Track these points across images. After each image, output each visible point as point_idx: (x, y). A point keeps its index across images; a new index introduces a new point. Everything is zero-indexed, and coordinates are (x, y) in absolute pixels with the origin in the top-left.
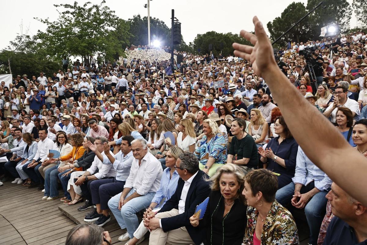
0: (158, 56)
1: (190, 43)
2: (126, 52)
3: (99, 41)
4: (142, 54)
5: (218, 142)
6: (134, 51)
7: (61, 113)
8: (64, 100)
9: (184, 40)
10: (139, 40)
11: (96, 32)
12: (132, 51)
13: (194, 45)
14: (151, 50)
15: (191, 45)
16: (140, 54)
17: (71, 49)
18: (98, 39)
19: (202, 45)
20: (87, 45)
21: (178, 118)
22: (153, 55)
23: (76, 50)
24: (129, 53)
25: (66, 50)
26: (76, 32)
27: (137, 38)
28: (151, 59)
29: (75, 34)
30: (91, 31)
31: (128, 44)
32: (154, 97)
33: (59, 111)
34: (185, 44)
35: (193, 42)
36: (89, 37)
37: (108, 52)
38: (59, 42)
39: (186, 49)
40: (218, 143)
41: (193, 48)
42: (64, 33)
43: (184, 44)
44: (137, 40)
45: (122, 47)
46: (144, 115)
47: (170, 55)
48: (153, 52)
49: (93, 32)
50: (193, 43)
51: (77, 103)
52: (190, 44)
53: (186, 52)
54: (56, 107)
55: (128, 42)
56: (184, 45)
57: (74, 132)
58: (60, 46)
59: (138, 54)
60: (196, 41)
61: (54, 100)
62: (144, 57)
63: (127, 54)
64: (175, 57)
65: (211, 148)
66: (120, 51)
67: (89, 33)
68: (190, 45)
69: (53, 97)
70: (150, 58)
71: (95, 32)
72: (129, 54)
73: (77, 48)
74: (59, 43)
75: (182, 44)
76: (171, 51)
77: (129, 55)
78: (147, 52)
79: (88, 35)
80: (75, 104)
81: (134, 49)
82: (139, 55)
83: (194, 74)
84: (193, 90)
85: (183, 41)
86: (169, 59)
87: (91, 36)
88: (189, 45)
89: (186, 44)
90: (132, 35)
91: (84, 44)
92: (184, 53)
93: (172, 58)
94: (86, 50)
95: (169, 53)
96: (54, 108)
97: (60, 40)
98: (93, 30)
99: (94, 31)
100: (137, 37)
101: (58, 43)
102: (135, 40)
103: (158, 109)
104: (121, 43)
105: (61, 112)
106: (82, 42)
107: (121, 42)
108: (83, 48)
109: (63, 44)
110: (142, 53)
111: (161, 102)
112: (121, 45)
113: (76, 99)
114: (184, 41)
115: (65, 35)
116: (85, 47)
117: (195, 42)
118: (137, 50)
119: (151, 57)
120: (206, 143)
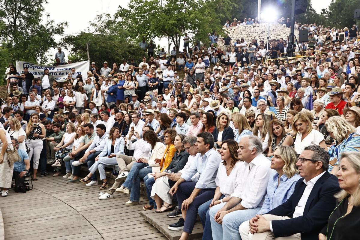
0: (271, 33)
1: (323, 10)
2: (226, 29)
3: (192, 16)
4: (248, 31)
6: (236, 27)
9: (312, 6)
10: (244, 12)
11: (187, 4)
12: (234, 28)
13: (330, 13)
14: (261, 24)
15: (324, 13)
16: (245, 31)
17: (156, 28)
18: (190, 13)
19: (343, 11)
20: (176, 22)
21: (292, 118)
22: (263, 32)
23: (162, 29)
24: (230, 30)
25: (151, 30)
26: (163, 6)
27: (242, 9)
28: (261, 37)
29: (161, 8)
30: (182, 3)
31: (229, 18)
34: (315, 12)
35: (328, 8)
36: (179, 12)
37: (203, 30)
38: (142, 19)
39: (316, 20)
41: (327, 18)
42: (148, 8)
43: (313, 12)
44: (242, 11)
45: (220, 23)
47: (288, 30)
48: (263, 28)
49: (183, 4)
50: (328, 10)
51: (162, 96)
52: (322, 12)
53: (314, 24)
54: (137, 100)
55: (228, 15)
56: (313, 14)
58: (143, 26)
59: (242, 31)
60: (332, 7)
62: (250, 36)
63: (227, 32)
64: (297, 33)
66: (217, 28)
67: (179, 7)
68: (322, 14)
70: (259, 37)
71: (186, 4)
72: (230, 32)
73: (164, 26)
74: (142, 21)
75: (310, 13)
76: (290, 25)
77: (229, 33)
78: (255, 28)
79: (178, 8)
80: (160, 97)
81: (236, 25)
82: (244, 33)
83: (325, 56)
84: (322, 79)
85: (311, 7)
86: (287, 37)
87: (181, 10)
88: (320, 14)
89: (316, 12)
90: (236, 5)
91: (172, 22)
92: (311, 26)
93: (292, 34)
94: (175, 28)
95: (288, 28)
96: (134, 101)
97: (143, 17)
98: (183, 2)
99: (185, 3)
100: (241, 7)
101: (141, 20)
102: (239, 11)
104: (219, 17)
106: (170, 19)
107: (219, 16)
108: (170, 27)
109: (147, 22)
110: (248, 30)
112: (219, 20)
113: (161, 92)
114: (313, 8)
115: (150, 10)
116: (173, 25)
117: (330, 8)
118: (241, 26)
119: (261, 35)
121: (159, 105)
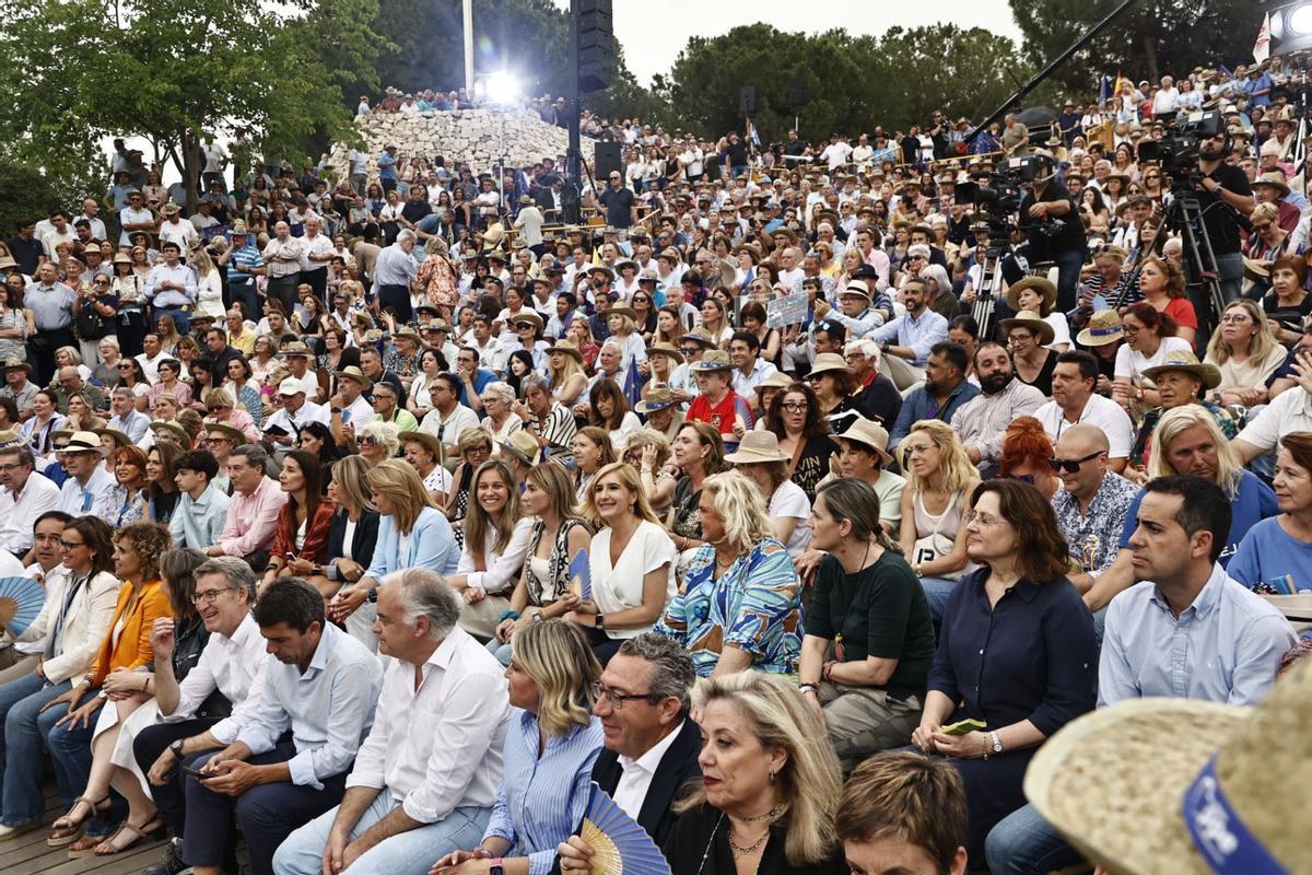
0: (511, 142)
1: (658, 78)
2: (363, 121)
3: (235, 72)
4: (436, 133)
5: (762, 578)
6: (399, 116)
7: (56, 415)
8: (70, 349)
9: (626, 64)
10: (421, 65)
11: (219, 27)
12: (391, 118)
13: (675, 88)
14: (477, 112)
15: (661, 86)
16: (427, 129)
17: (98, 106)
18: (229, 60)
19: (710, 87)
20: (178, 88)
21: (590, 453)
22: (486, 138)
23: (123, 109)
24: (376, 126)
25: (77, 113)
26: (124, 25)
27: (414, 56)
28: (478, 154)
29: (117, 33)
30: (197, 20)
31: (372, 86)
32: (492, 339)
33: (48, 404)
34: (634, 83)
35: (670, 73)
36: (189, 52)
37: (279, 123)
38: (39, 68)
39: (636, 105)
40: (761, 583)
41: (669, 101)
42: (61, 27)
43: (629, 82)
44: (414, 62)
45: (342, 101)
46: (441, 430)
47: (562, 136)
48: (486, 124)
49: (203, 28)
50: (671, 80)
51: (136, 364)
52: (655, 84)
53: (636, 120)
55: (372, 77)
56: (629, 89)
57: (119, 509)
58: (44, 91)
59: (417, 131)
60: (681, 69)
61: (22, 348)
62: (444, 146)
63: (367, 131)
64: (587, 148)
65: (730, 603)
66: (332, 116)
67: (188, 32)
68: (654, 88)
69: (14, 337)
70: (474, 152)
71: (212, 26)
72: (375, 131)
73: (131, 100)
74: (40, 77)
75: (622, 83)
76: (568, 120)
77: (375, 136)
78: (460, 123)
79: (184, 38)
80: (126, 367)
81: (398, 109)
82: (424, 136)
83: (670, 227)
84: (665, 309)
85: (624, 68)
86: (559, 156)
87: (194, 46)
88: (650, 89)
89: (639, 84)
90: (392, 46)
91: (165, 87)
92: (628, 127)
93: (574, 153)
94: (174, 110)
95: (560, 129)
96: (18, 386)
97: (46, 59)
98: (203, 18)
99: (208, 22)
100: (411, 50)
101: (36, 73)
102: (403, 63)
103: (506, 400)
104: (339, 80)
105: (57, 410)
106: (153, 74)
107: (338, 77)
108: (157, 102)
109: (61, 78)
110: (437, 128)
111: (519, 366)
112: (337, 91)
113: (131, 347)
114: (628, 69)
115: (68, 40)
116: (168, 97)
117: (677, 74)
118: (412, 111)
119: (479, 146)
120: (713, 581)
121: (121, 403)
